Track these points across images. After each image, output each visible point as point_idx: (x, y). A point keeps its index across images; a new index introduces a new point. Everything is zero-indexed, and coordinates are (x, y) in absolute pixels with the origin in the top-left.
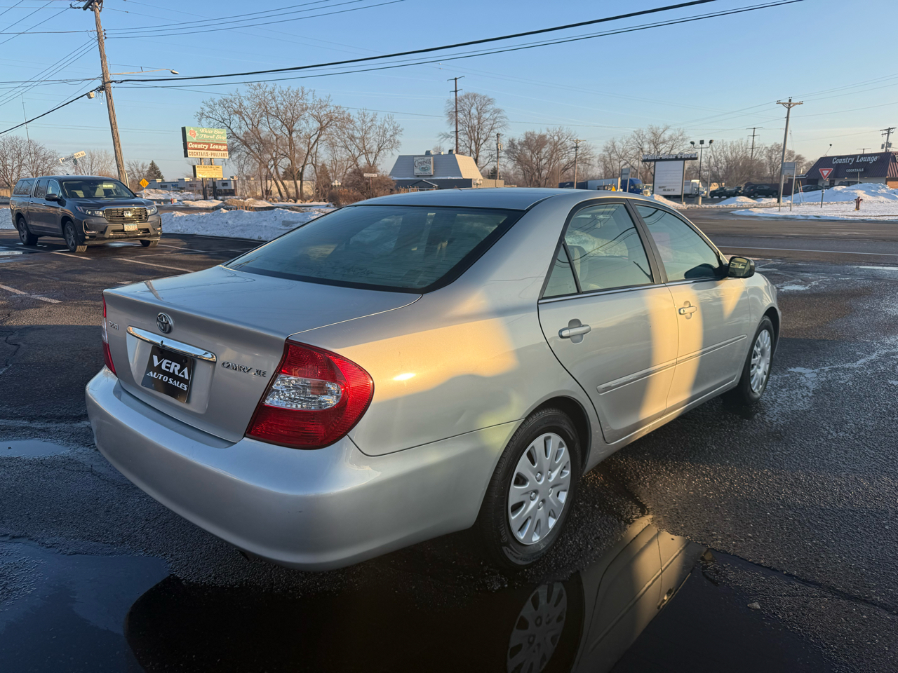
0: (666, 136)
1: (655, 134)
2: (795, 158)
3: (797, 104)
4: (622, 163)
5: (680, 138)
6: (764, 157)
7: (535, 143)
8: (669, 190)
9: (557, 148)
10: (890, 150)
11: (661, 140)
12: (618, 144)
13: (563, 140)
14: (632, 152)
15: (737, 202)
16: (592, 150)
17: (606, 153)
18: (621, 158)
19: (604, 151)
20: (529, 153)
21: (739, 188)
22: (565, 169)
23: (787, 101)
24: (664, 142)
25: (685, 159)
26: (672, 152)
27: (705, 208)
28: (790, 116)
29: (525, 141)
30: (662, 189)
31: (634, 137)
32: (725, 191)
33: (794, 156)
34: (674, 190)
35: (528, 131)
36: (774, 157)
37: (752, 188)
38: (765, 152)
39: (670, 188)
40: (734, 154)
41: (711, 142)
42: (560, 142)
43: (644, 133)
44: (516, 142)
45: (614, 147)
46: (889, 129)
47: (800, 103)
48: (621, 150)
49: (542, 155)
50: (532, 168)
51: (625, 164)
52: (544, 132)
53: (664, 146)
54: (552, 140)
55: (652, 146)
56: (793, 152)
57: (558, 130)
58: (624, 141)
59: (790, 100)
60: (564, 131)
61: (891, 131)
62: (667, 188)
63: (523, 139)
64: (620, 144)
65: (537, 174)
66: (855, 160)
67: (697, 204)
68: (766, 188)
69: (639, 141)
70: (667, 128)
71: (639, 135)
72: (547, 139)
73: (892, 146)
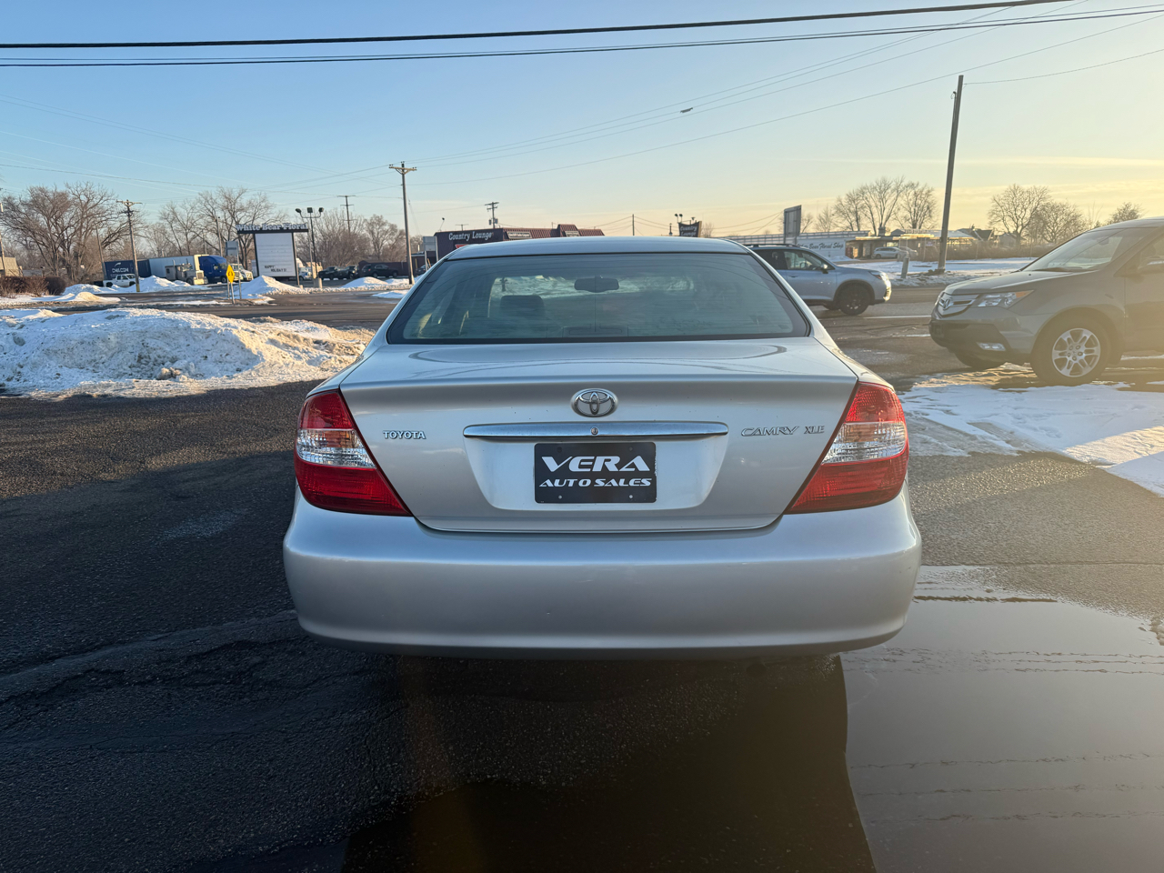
0: (244, 201)
1: (228, 199)
2: (398, 233)
3: (410, 170)
4: (190, 236)
5: (263, 204)
6: (365, 232)
7: (52, 205)
8: (279, 270)
9: (88, 213)
10: (497, 226)
11: (238, 206)
12: (179, 210)
13: (96, 201)
14: (201, 222)
15: (366, 284)
16: (143, 218)
17: (165, 222)
18: (187, 229)
19: (161, 219)
20: (42, 220)
21: (352, 268)
22: (107, 243)
23: (401, 166)
24: (242, 209)
25: (292, 231)
26: (255, 223)
27: (332, 292)
28: (406, 183)
29: (32, 201)
30: (270, 269)
31: (200, 201)
32: (336, 272)
33: (396, 231)
34: (285, 270)
35: (35, 186)
36: (375, 231)
37: (369, 267)
38: (365, 226)
39: (280, 268)
40: (330, 228)
41: (321, 210)
42: (91, 204)
43: (214, 198)
44: (17, 201)
45: (174, 213)
46: (493, 204)
47: (413, 169)
48: (185, 219)
49: (66, 221)
50: (51, 242)
51: (194, 237)
52: (61, 189)
53: (243, 214)
54: (78, 200)
55: (228, 214)
56: (396, 226)
57: (84, 187)
58: (187, 205)
59: (403, 165)
60: (95, 189)
61: (495, 206)
62: (275, 268)
63: (29, 198)
64: (182, 210)
65: (61, 249)
66: (471, 236)
67: (318, 287)
68: (384, 267)
69: (209, 207)
70: (243, 191)
71: (207, 199)
72: (69, 199)
73: (499, 221)
